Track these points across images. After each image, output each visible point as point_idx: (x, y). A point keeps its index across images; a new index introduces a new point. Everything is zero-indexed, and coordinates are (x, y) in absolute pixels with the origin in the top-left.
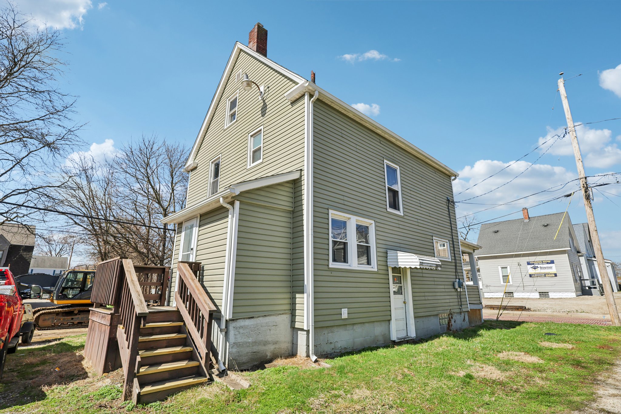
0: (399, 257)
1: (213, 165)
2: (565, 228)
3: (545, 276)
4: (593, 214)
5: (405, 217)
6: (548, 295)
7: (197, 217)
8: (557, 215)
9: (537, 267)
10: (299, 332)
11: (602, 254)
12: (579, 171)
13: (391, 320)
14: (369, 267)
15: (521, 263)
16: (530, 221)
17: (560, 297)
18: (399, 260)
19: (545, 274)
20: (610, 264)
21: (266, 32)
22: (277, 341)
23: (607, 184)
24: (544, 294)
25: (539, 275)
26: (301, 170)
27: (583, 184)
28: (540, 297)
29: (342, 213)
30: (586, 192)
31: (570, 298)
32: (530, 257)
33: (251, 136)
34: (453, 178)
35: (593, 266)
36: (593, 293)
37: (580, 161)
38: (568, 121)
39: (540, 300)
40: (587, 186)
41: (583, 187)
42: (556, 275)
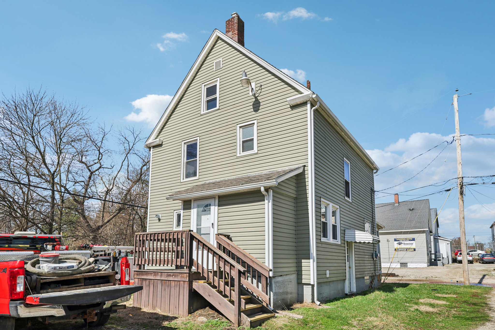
0: (356, 235)
1: (186, 146)
2: (426, 212)
3: (407, 250)
4: (463, 205)
5: (353, 203)
6: (407, 265)
7: (215, 198)
8: (420, 201)
9: (402, 243)
10: (304, 286)
11: (465, 235)
12: (458, 172)
13: (346, 279)
14: (336, 241)
15: (389, 240)
16: (399, 205)
17: (416, 267)
18: (356, 237)
19: (407, 249)
20: (449, 242)
21: (243, 23)
22: (292, 292)
23: (476, 184)
24: (404, 265)
25: (402, 249)
26: (304, 166)
27: (460, 183)
28: (401, 267)
29: (326, 200)
30: (461, 188)
31: (423, 268)
32: (397, 235)
33: (240, 127)
34: (375, 171)
35: (437, 243)
36: (438, 264)
37: (460, 164)
38: (456, 131)
39: (400, 269)
40: (462, 184)
41: (460, 185)
42: (415, 250)
